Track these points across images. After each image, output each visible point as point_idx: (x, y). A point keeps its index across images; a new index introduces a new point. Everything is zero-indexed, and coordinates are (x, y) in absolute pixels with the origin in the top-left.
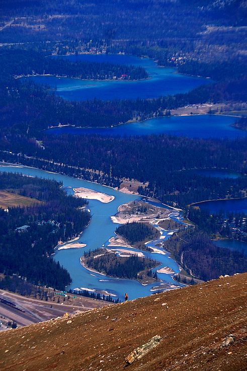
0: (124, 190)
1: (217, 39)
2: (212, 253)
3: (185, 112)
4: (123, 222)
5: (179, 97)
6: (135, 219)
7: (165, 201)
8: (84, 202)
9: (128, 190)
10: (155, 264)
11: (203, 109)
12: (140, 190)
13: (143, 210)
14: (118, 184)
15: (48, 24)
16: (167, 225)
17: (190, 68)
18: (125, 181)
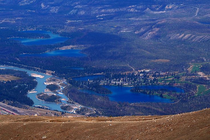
0: (47, 74)
1: (71, 24)
2: (78, 94)
3: (64, 48)
4: (48, 84)
5: (62, 44)
6: (52, 83)
7: (61, 77)
8: (35, 78)
9: (49, 74)
10: (60, 97)
11: (69, 47)
12: (52, 74)
13: (54, 80)
14: (45, 72)
15: (16, 21)
16: (63, 85)
17: (64, 34)
18: (47, 71)
